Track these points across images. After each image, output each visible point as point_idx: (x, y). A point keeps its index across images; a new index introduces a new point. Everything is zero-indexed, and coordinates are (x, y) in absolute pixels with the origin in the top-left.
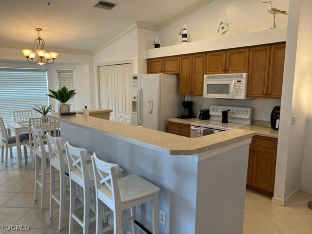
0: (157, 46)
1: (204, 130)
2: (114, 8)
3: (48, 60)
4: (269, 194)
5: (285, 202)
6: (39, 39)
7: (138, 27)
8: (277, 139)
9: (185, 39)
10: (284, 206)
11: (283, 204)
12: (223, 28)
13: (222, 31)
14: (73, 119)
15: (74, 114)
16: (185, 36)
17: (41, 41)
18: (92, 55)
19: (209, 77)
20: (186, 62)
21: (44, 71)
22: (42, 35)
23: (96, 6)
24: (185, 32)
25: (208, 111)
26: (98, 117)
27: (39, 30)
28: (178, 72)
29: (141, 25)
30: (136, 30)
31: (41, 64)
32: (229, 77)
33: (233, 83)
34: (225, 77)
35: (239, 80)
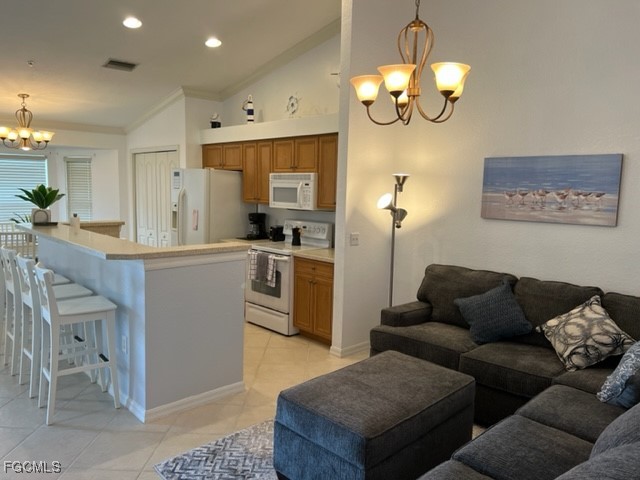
0: (216, 125)
1: (258, 256)
2: (135, 71)
3: (39, 142)
4: (326, 342)
5: (342, 353)
6: (24, 110)
7: (186, 95)
8: (333, 264)
9: (250, 117)
10: (342, 357)
11: (339, 355)
12: (293, 105)
13: (292, 110)
14: (54, 232)
15: (55, 224)
16: (251, 112)
17: (26, 113)
18: (125, 134)
19: (275, 178)
20: (251, 152)
21: (43, 159)
22: (30, 104)
23: (106, 66)
24: (250, 107)
25: (281, 229)
26: (100, 233)
27: (23, 96)
28: (240, 167)
29: (191, 92)
30: (184, 99)
31: (26, 149)
32: (296, 178)
33: (300, 185)
34: (292, 178)
35: (307, 182)
